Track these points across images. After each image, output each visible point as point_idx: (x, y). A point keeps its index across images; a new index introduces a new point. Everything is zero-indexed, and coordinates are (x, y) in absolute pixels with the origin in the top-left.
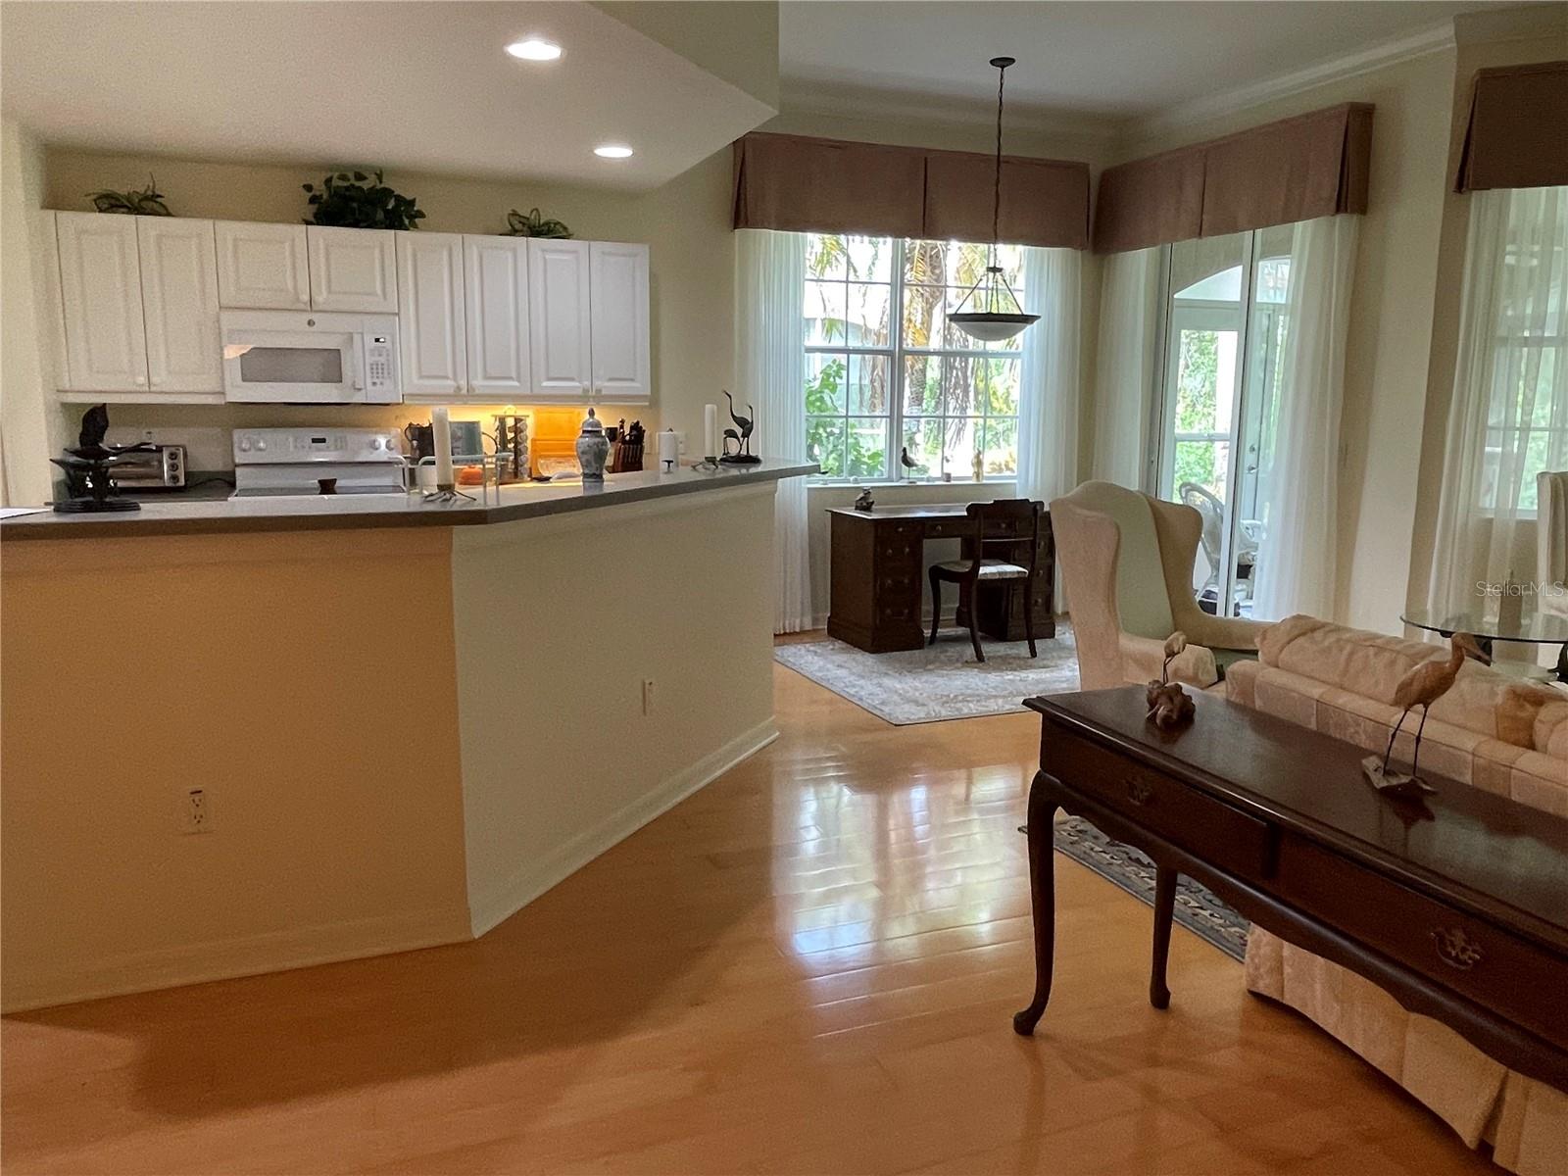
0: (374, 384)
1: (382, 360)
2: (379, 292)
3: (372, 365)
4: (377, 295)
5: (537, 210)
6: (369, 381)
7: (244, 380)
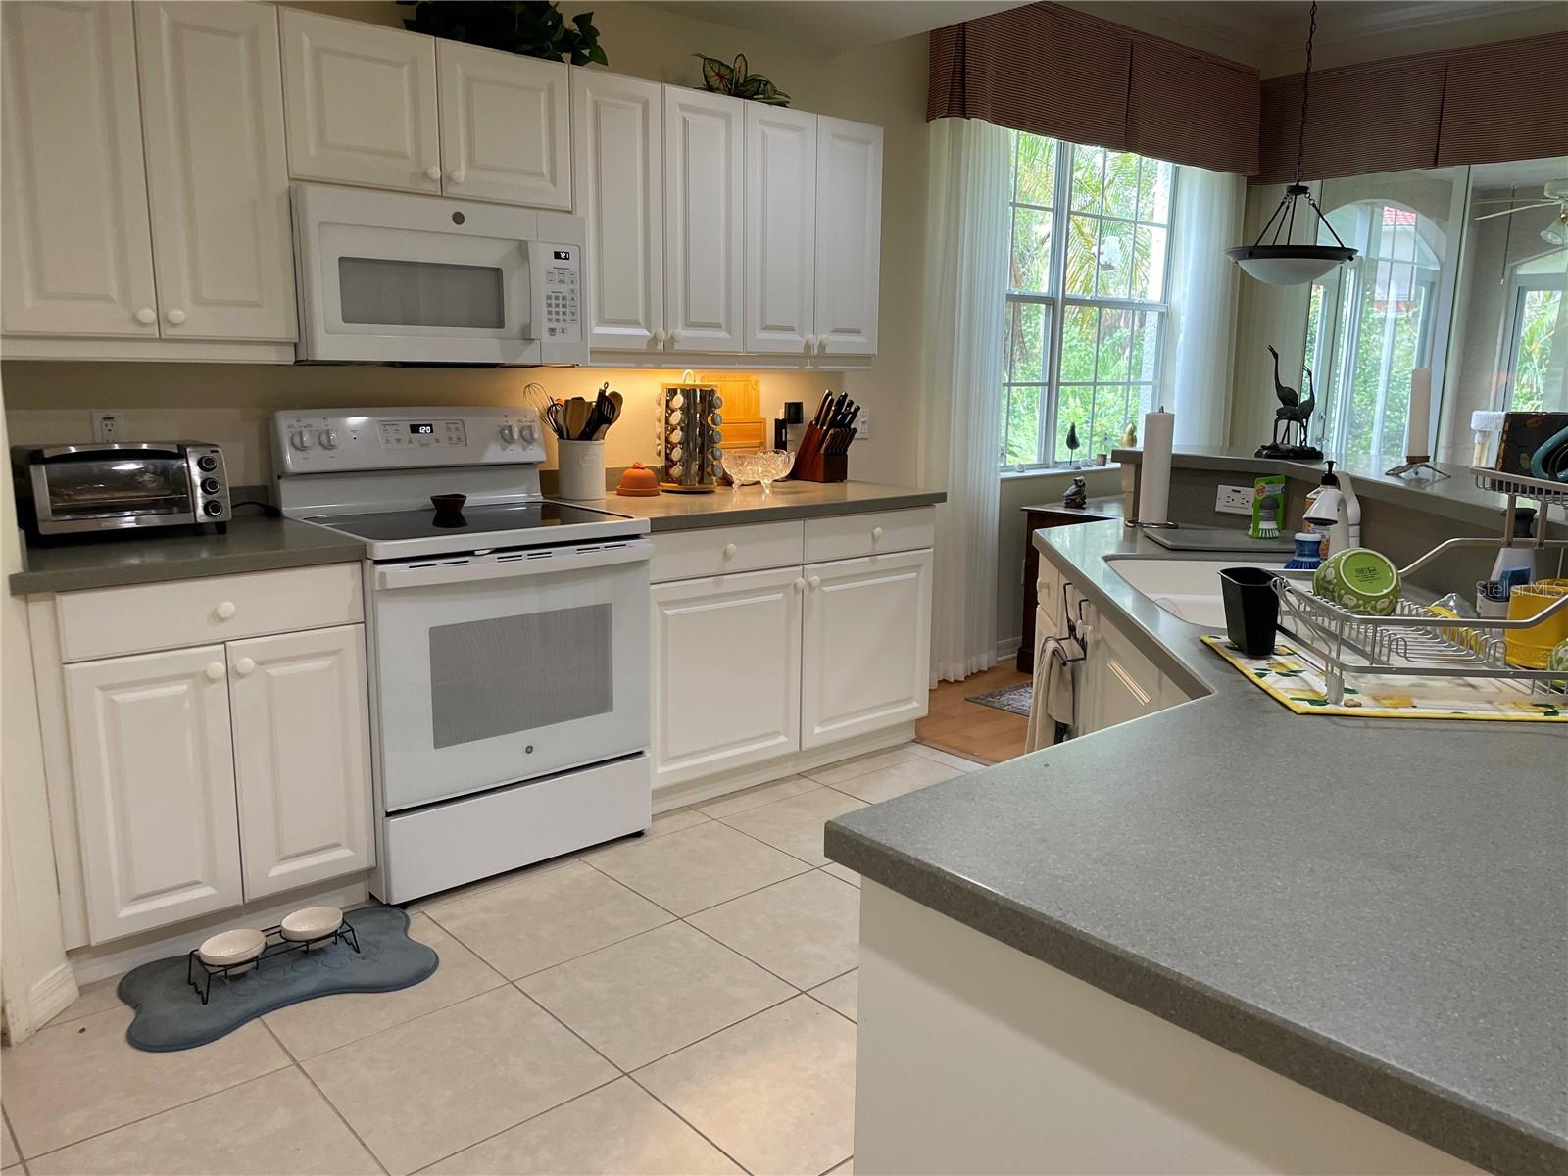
0: (552, 331)
1: (565, 289)
2: (545, 170)
3: (549, 297)
4: (543, 176)
5: (742, 55)
6: (546, 326)
7: (346, 320)
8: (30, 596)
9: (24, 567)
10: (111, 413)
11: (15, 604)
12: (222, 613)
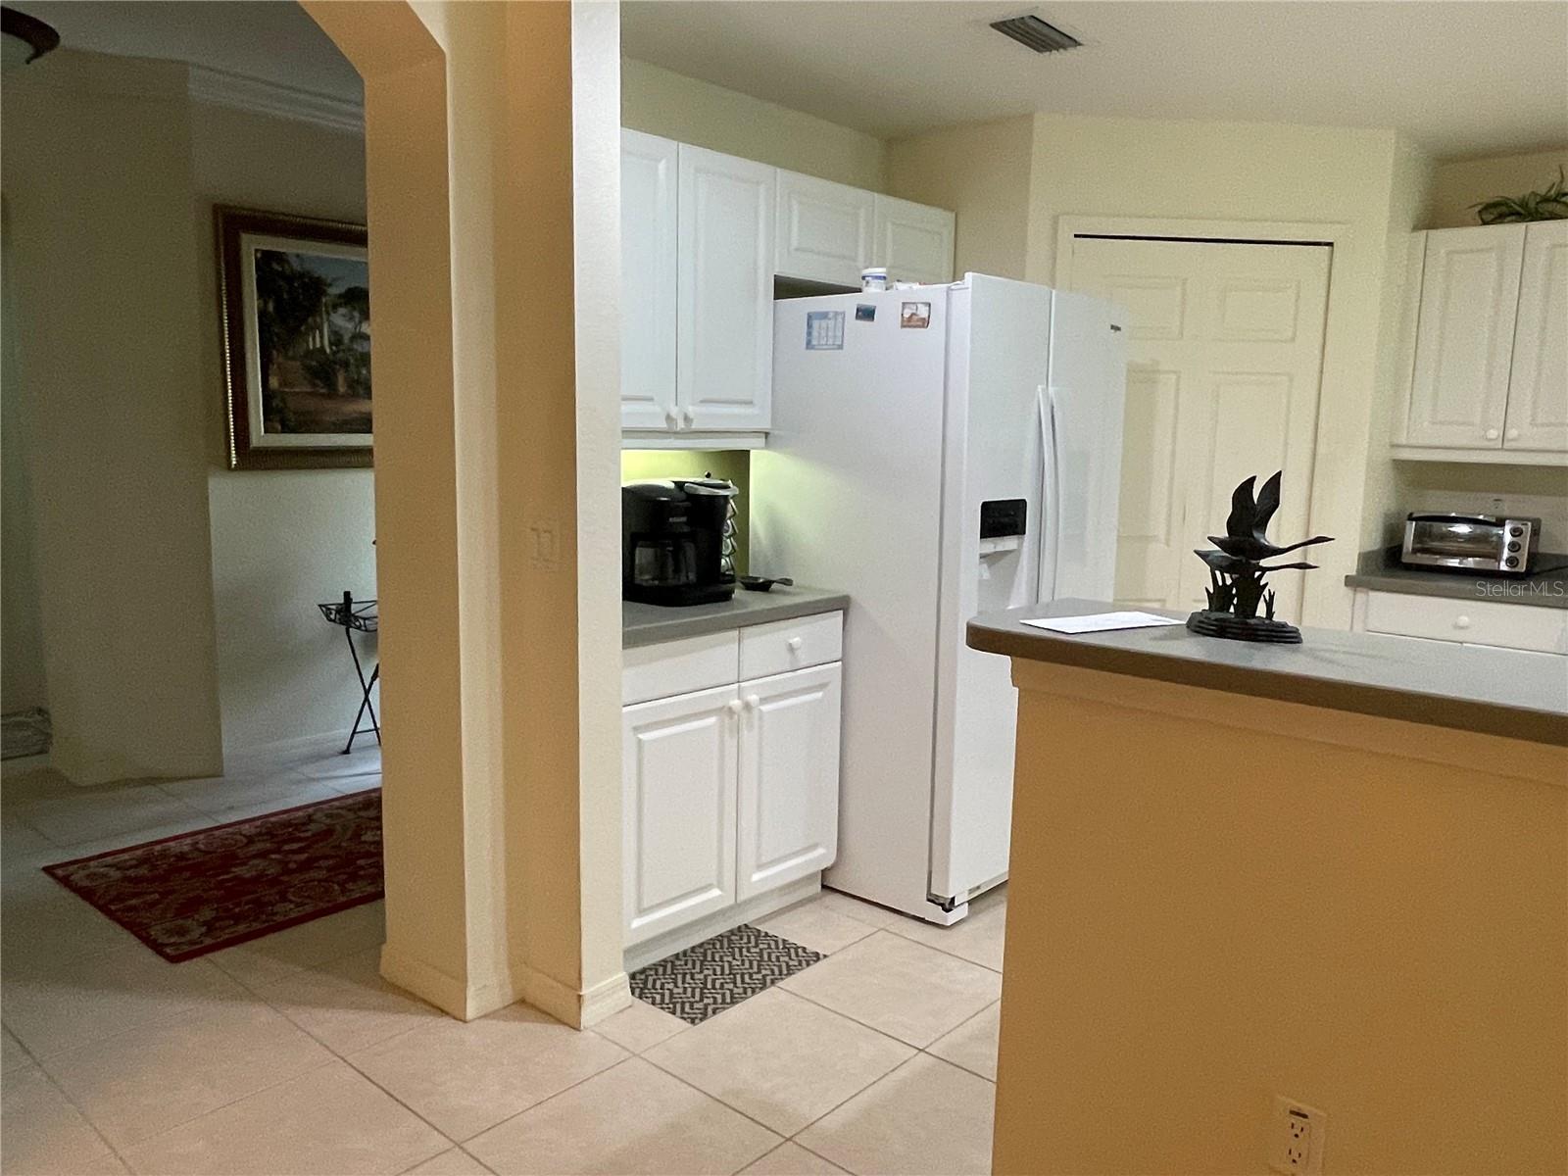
8: (1359, 589)
9: (1357, 571)
10: (1503, 496)
11: (1349, 592)
12: (1461, 624)
